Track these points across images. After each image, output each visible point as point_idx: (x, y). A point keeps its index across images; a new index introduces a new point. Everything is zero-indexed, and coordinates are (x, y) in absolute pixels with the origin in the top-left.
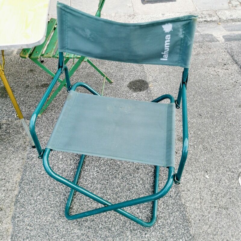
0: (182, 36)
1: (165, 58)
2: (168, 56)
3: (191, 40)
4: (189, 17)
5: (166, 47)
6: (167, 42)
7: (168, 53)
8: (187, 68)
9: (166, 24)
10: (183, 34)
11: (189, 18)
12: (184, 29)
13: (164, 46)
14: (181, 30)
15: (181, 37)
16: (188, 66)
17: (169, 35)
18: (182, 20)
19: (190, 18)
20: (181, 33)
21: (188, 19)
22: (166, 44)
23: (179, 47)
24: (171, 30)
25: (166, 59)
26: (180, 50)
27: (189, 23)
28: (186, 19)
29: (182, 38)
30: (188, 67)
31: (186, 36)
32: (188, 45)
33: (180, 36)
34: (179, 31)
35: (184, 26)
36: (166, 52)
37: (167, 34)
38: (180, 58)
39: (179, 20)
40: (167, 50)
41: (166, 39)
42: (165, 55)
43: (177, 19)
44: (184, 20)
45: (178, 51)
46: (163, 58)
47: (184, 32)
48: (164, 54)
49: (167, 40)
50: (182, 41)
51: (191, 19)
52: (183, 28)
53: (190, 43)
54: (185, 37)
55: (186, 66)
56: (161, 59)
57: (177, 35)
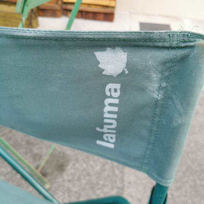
0: (158, 96)
1: (108, 142)
2: (116, 138)
3: (186, 113)
4: (186, 39)
5: (106, 115)
6: (110, 105)
7: (114, 131)
8: (164, 185)
9: (108, 49)
10: (160, 88)
11: (185, 42)
12: (166, 74)
13: (103, 113)
14: (155, 76)
15: (155, 96)
16: (169, 181)
17: (118, 86)
18: (160, 44)
19: (190, 41)
20: (156, 85)
21: (183, 45)
22: (107, 109)
23: (148, 123)
24: (124, 71)
25: (112, 146)
26: (151, 131)
27: (184, 59)
28: (174, 44)
29: (157, 101)
30: (167, 183)
31: (171, 98)
32: (174, 124)
33: (152, 94)
34: (148, 78)
35: (168, 65)
36: (108, 129)
37: (111, 79)
38: (148, 152)
39: (151, 44)
40: (111, 124)
41: (108, 93)
42: (109, 135)
43: (145, 40)
44: (167, 44)
45: (145, 133)
46: (103, 140)
47: (164, 85)
48: (103, 133)
49: (111, 97)
50: (158, 110)
51: (192, 47)
52: (162, 72)
53: (179, 121)
54: (167, 98)
55: (161, 179)
56: (99, 142)
57: (143, 89)
